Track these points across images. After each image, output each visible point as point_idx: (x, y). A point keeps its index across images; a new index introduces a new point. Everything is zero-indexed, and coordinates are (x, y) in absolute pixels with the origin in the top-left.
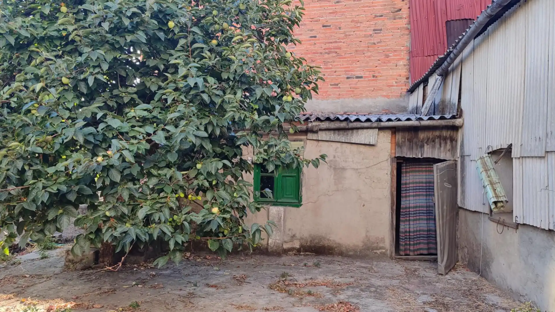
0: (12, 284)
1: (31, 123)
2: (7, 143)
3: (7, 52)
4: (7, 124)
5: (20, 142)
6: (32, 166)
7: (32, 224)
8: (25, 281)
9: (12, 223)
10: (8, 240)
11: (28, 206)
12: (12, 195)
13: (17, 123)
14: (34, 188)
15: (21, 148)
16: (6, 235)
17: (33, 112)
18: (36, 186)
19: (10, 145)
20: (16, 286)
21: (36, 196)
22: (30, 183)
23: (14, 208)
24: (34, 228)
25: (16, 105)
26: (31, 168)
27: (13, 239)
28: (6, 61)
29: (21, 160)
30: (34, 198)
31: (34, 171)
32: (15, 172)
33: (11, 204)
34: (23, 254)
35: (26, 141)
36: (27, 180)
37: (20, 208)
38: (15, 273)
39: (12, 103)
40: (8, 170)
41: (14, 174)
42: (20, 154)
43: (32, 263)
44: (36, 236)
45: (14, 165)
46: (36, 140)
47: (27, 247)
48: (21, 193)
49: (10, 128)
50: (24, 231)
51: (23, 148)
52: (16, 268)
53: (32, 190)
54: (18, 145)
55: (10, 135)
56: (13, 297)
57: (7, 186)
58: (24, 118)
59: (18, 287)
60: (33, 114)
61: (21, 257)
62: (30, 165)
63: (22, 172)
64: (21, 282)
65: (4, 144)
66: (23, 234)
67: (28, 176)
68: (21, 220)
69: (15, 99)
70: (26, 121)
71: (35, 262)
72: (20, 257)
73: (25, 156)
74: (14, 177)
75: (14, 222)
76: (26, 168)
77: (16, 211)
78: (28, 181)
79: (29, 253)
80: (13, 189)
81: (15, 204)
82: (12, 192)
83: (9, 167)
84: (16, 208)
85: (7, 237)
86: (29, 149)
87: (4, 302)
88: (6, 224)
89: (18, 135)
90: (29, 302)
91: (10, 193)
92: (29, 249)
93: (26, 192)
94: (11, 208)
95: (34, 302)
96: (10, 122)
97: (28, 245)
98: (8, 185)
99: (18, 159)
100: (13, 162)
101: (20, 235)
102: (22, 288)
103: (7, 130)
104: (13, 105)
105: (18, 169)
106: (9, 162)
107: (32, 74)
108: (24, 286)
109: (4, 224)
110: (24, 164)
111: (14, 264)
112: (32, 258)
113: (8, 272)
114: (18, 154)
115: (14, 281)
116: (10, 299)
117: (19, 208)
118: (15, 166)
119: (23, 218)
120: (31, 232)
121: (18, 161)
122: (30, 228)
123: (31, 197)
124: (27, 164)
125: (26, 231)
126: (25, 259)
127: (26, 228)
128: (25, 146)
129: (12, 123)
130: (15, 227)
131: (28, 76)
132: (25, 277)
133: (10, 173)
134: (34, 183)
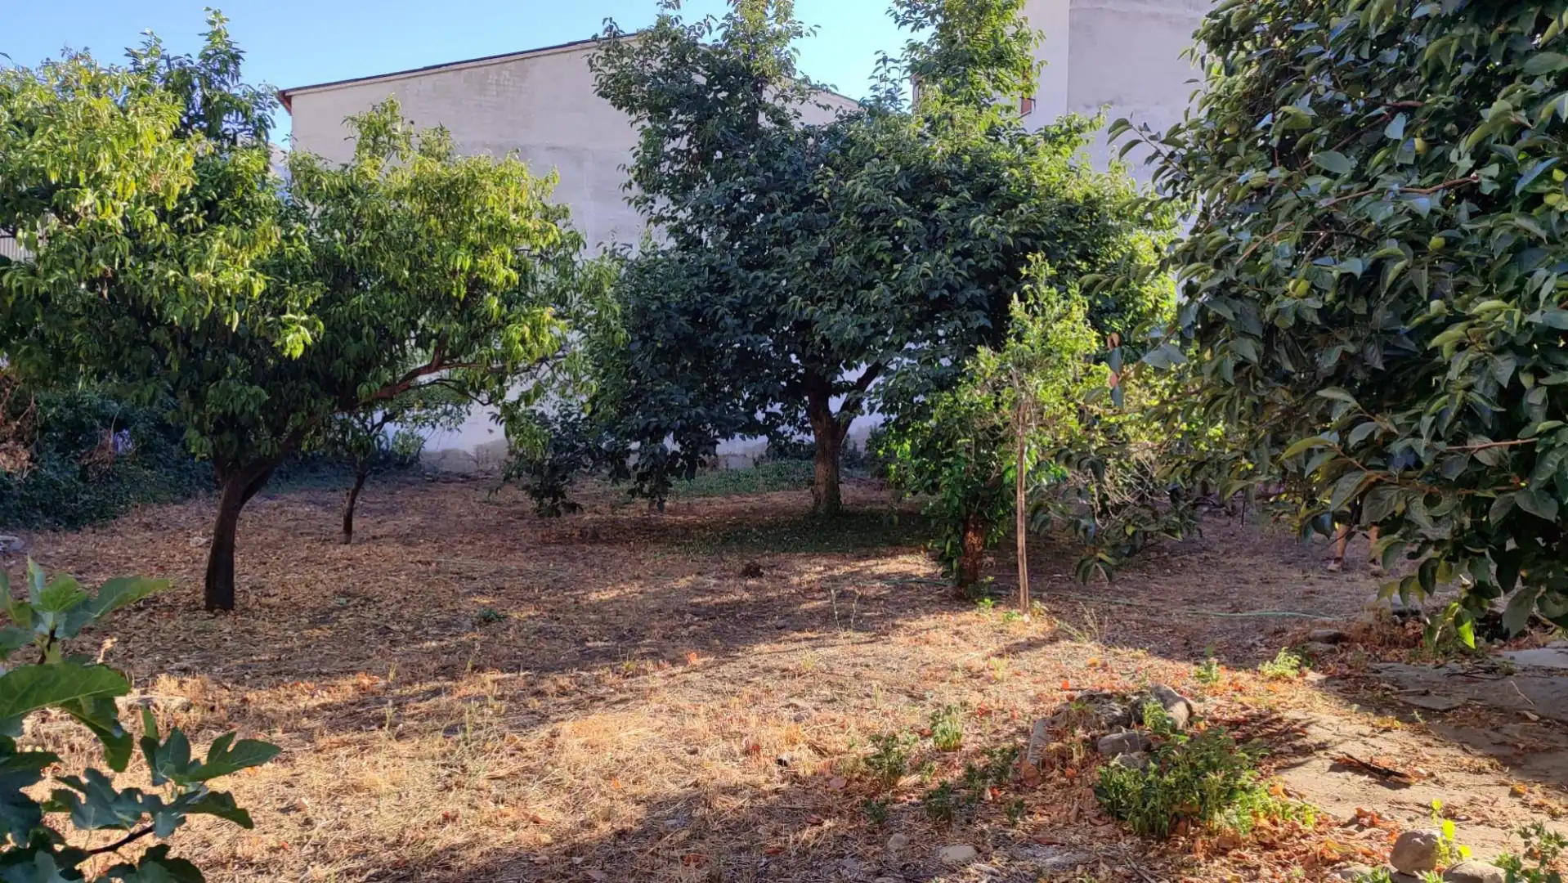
0: (1487, 730)
1: (1543, 234)
2: (1465, 306)
3: (1471, 30)
4: (1466, 248)
5: (1507, 298)
6: (1545, 375)
7: (1545, 564)
8: (1523, 731)
9: (1483, 555)
10: (1472, 603)
11: (1533, 502)
12: (1482, 464)
13: (1500, 242)
14: (1551, 447)
15: (1509, 316)
16: (1464, 586)
17: (1550, 200)
18: (1557, 440)
19: (1475, 311)
20: (1497, 737)
21: (1558, 473)
22: (1539, 429)
23: (1489, 506)
24: (1550, 575)
25: (1498, 187)
26: (1541, 381)
27: (1485, 601)
28: (1467, 59)
29: (1510, 354)
30: (1551, 479)
31: (1552, 390)
32: (1491, 393)
33: (1479, 494)
34: (1519, 647)
35: (1524, 297)
36: (1528, 421)
37: (1508, 510)
38: (1494, 698)
39: (1485, 181)
40: (1469, 388)
41: (1487, 400)
42: (1505, 334)
43: (1548, 680)
44: (1557, 602)
45: (1485, 374)
46: (1561, 289)
47: (1531, 627)
48: (1509, 462)
49: (1479, 260)
50: (1519, 580)
51: (1516, 318)
52: (1498, 683)
53: (1544, 453)
54: (1500, 310)
55: (1476, 282)
56: (1488, 769)
57: (1466, 437)
58: (1521, 222)
59: (1503, 744)
60: (1550, 208)
61: (1513, 653)
62: (1539, 373)
63: (1512, 394)
64: (1513, 729)
65: (1459, 310)
66: (1515, 592)
67: (1532, 405)
68: (1511, 545)
69: (1494, 170)
70: (1528, 231)
71: (1555, 679)
72: (1509, 655)
73: (1523, 341)
74: (1489, 409)
75: (1491, 551)
76: (1526, 380)
77: (1494, 517)
78: (1532, 425)
79: (1538, 646)
80: (1484, 449)
81: (1490, 494)
82: (1482, 457)
83: (1473, 379)
84: (1494, 505)
85: (1470, 592)
86: (1536, 318)
87: (1462, 775)
88: (1466, 554)
89: (1502, 279)
90: (1535, 801)
91: (1474, 461)
92: (1536, 633)
93: (1527, 460)
94: (1478, 507)
95: (1553, 804)
96: (1475, 240)
97: (1534, 622)
98: (1470, 434)
99: (1499, 352)
100: (1485, 364)
101: (1506, 592)
102: (1514, 750)
103: (1469, 269)
104: (1487, 188)
105: (1501, 386)
106: (1471, 363)
107: (1549, 76)
108: (1521, 746)
109: (1461, 553)
110: (1518, 369)
111: (1494, 670)
112: (1548, 665)
113: (1475, 690)
114: (1500, 337)
115: (1494, 720)
116: (1479, 771)
117: (1503, 506)
118: (1492, 377)
119: (1517, 542)
120: (1543, 589)
121: (1499, 359)
122: (1540, 575)
123: (1542, 478)
124: (1527, 366)
125: (1525, 581)
126: (1526, 664)
127: (1523, 573)
128: (1523, 310)
129: (1483, 244)
130: (1493, 567)
131: (1538, 87)
132: (1527, 718)
133: (1474, 396)
134: (1551, 432)
